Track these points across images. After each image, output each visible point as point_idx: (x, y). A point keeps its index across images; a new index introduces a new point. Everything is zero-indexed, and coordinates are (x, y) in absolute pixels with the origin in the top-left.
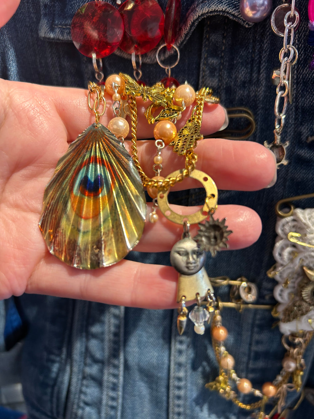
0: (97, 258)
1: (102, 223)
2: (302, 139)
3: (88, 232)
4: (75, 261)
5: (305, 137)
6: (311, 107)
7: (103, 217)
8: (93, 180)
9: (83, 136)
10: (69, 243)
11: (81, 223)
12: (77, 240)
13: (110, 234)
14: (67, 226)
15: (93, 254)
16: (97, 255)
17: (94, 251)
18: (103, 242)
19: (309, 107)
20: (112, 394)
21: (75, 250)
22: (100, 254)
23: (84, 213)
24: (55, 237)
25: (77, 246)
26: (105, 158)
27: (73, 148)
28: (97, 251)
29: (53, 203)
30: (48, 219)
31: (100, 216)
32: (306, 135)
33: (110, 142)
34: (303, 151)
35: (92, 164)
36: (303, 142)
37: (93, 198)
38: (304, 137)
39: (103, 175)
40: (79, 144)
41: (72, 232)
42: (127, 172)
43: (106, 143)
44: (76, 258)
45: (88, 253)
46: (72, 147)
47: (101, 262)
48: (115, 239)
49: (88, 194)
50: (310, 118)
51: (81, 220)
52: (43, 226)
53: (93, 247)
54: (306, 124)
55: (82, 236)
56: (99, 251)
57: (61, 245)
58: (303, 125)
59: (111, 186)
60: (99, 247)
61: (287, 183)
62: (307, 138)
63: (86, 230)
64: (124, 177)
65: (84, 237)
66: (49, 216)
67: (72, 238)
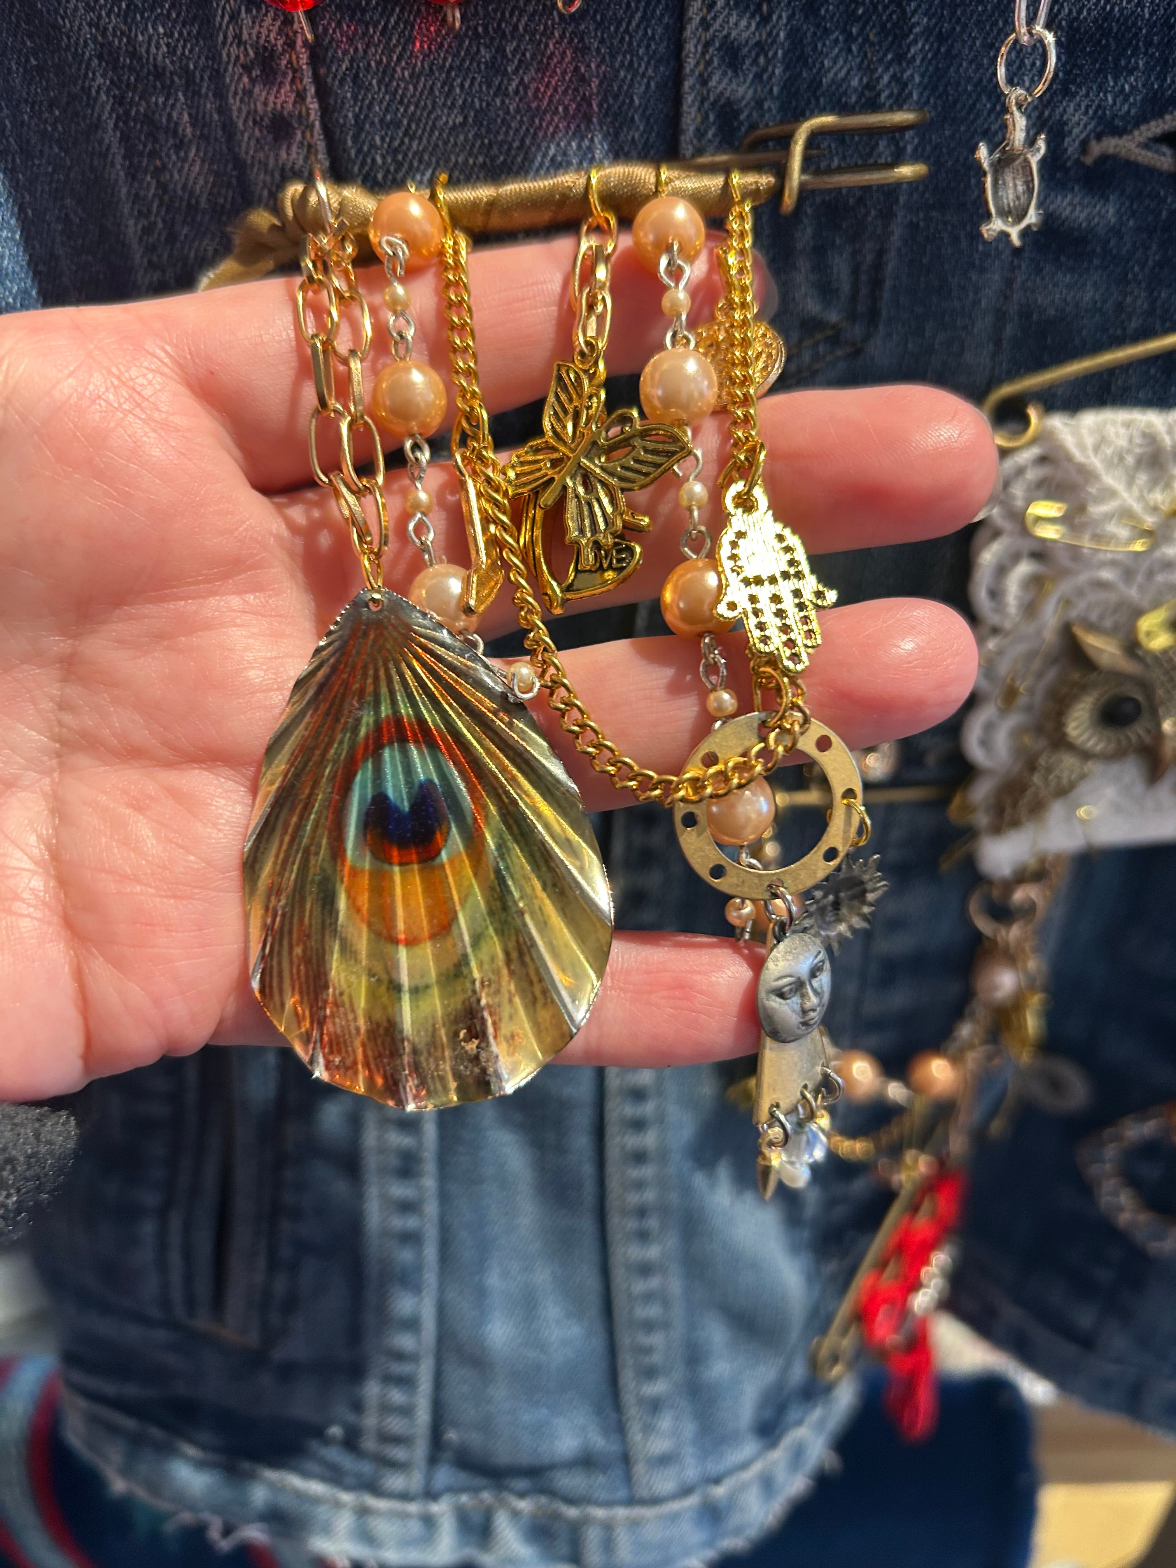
0: (477, 1070)
1: (469, 950)
2: (1066, 150)
3: (427, 987)
4: (408, 1089)
5: (1077, 143)
6: (1105, 19)
7: (468, 930)
8: (406, 806)
9: (337, 644)
10: (373, 1033)
11: (398, 961)
12: (398, 1019)
13: (504, 983)
14: (353, 978)
15: (460, 1057)
16: (476, 1059)
17: (463, 1048)
18: (486, 1014)
19: (1095, 21)
20: (399, 1190)
21: (401, 1056)
22: (483, 1055)
23: (401, 925)
24: (320, 1022)
25: (403, 1041)
26: (434, 721)
27: (307, 698)
28: (472, 1047)
29: (284, 908)
30: (280, 963)
31: (459, 928)
32: (1082, 132)
33: (439, 659)
34: (1069, 197)
35: (392, 750)
36: (1069, 164)
37: (421, 871)
38: (1074, 141)
39: (436, 781)
40: (328, 678)
41: (372, 995)
42: (519, 760)
43: (424, 664)
44: (407, 1081)
45: (443, 1058)
46: (305, 693)
47: (493, 1080)
48: (523, 998)
49: (400, 856)
50: (1097, 66)
51: (397, 952)
52: (267, 990)
53: (456, 1034)
54: (1084, 91)
55: (411, 1001)
56: (478, 1047)
57: (346, 1047)
58: (1074, 95)
59: (475, 819)
60: (478, 1033)
61: (1009, 330)
62: (1084, 146)
63: (420, 982)
64: (512, 780)
65: (418, 1007)
66: (280, 954)
67: (378, 1016)
